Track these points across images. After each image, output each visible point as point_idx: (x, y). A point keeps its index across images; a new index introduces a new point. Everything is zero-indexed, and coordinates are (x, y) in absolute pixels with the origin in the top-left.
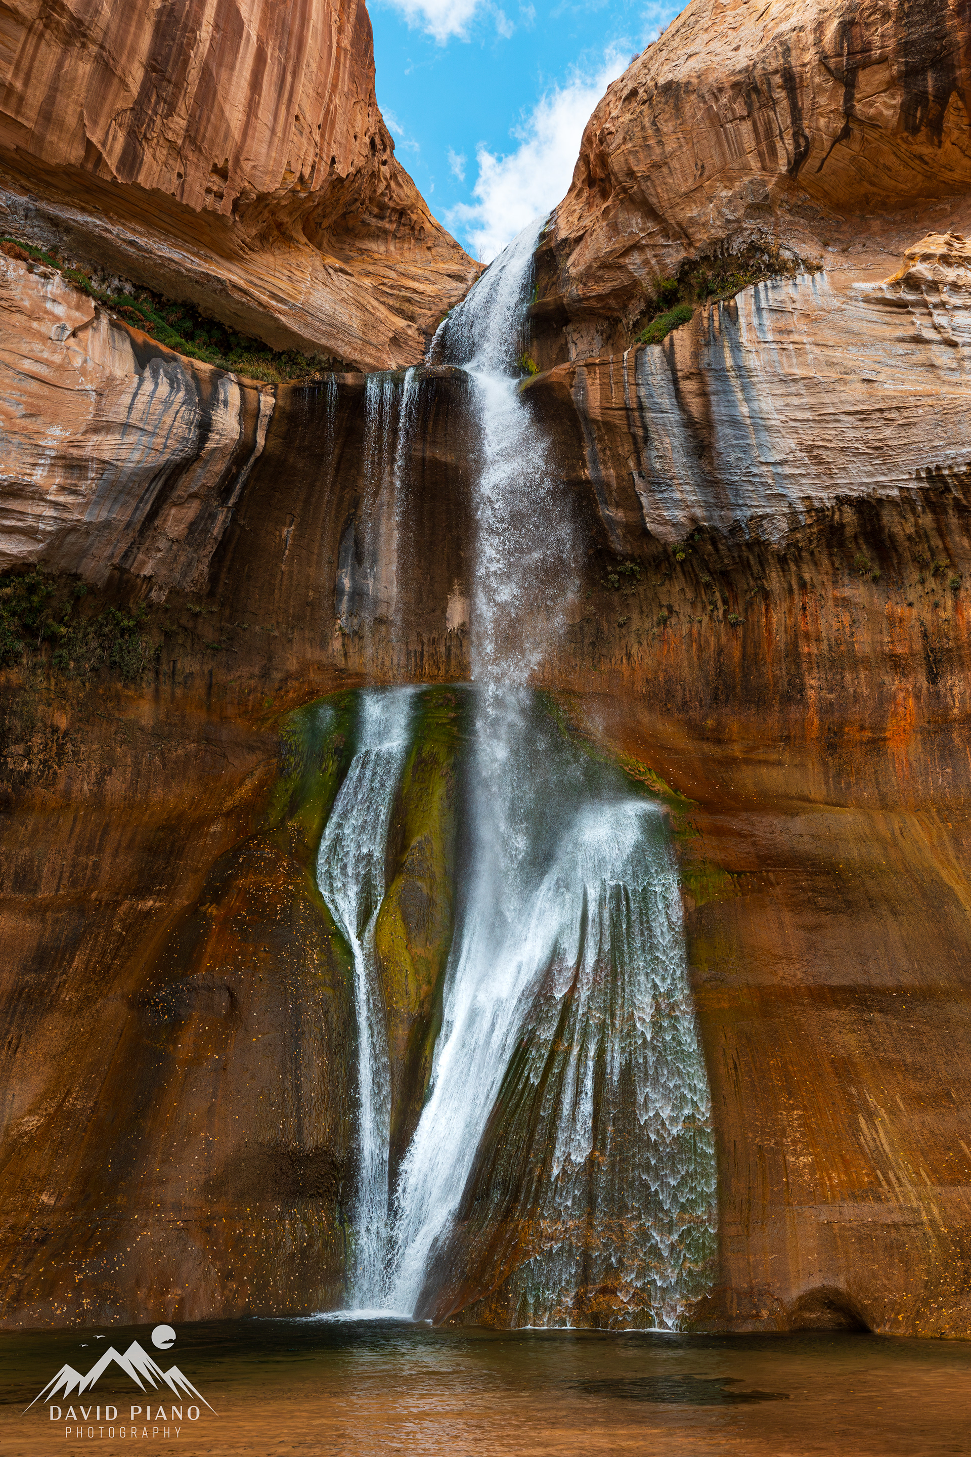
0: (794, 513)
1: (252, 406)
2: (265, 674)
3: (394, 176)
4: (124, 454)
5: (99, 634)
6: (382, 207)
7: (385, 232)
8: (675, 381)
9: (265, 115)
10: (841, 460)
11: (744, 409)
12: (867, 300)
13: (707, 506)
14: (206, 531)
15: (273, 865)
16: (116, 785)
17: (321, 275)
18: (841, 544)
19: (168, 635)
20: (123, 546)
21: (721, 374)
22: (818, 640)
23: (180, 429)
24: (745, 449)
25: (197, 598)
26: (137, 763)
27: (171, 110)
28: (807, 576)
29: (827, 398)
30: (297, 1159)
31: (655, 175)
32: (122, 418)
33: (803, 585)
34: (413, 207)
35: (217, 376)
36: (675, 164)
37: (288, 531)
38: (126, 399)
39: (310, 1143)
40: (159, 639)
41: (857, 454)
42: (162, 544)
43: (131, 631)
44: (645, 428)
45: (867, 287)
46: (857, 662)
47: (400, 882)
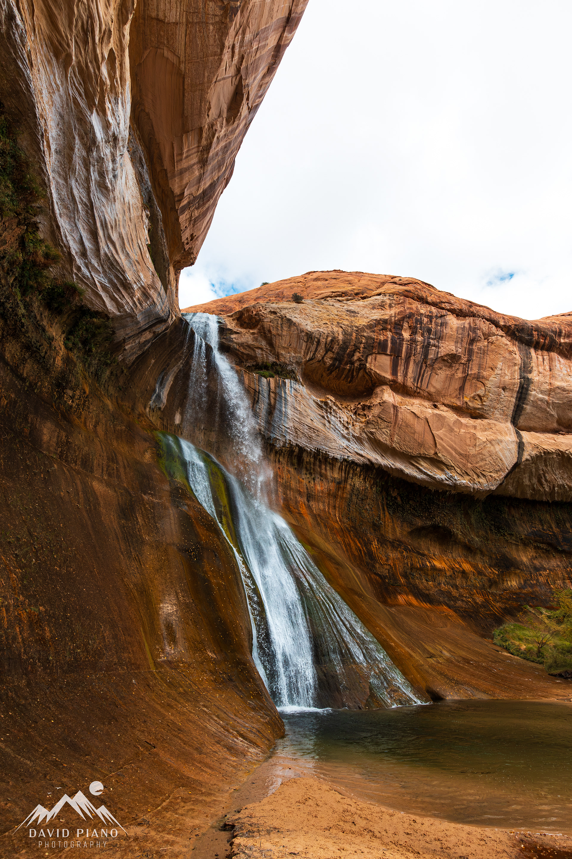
0: (286, 442)
8: (269, 391)
10: (301, 435)
11: (284, 410)
12: (314, 401)
13: (265, 428)
14: (145, 346)
18: (291, 456)
20: (133, 334)
21: (281, 397)
24: (281, 419)
25: (127, 366)
26: (106, 425)
28: (281, 460)
29: (303, 419)
31: (277, 336)
33: (279, 461)
36: (284, 338)
37: (153, 361)
41: (305, 436)
42: (137, 341)
44: (258, 398)
45: (315, 398)
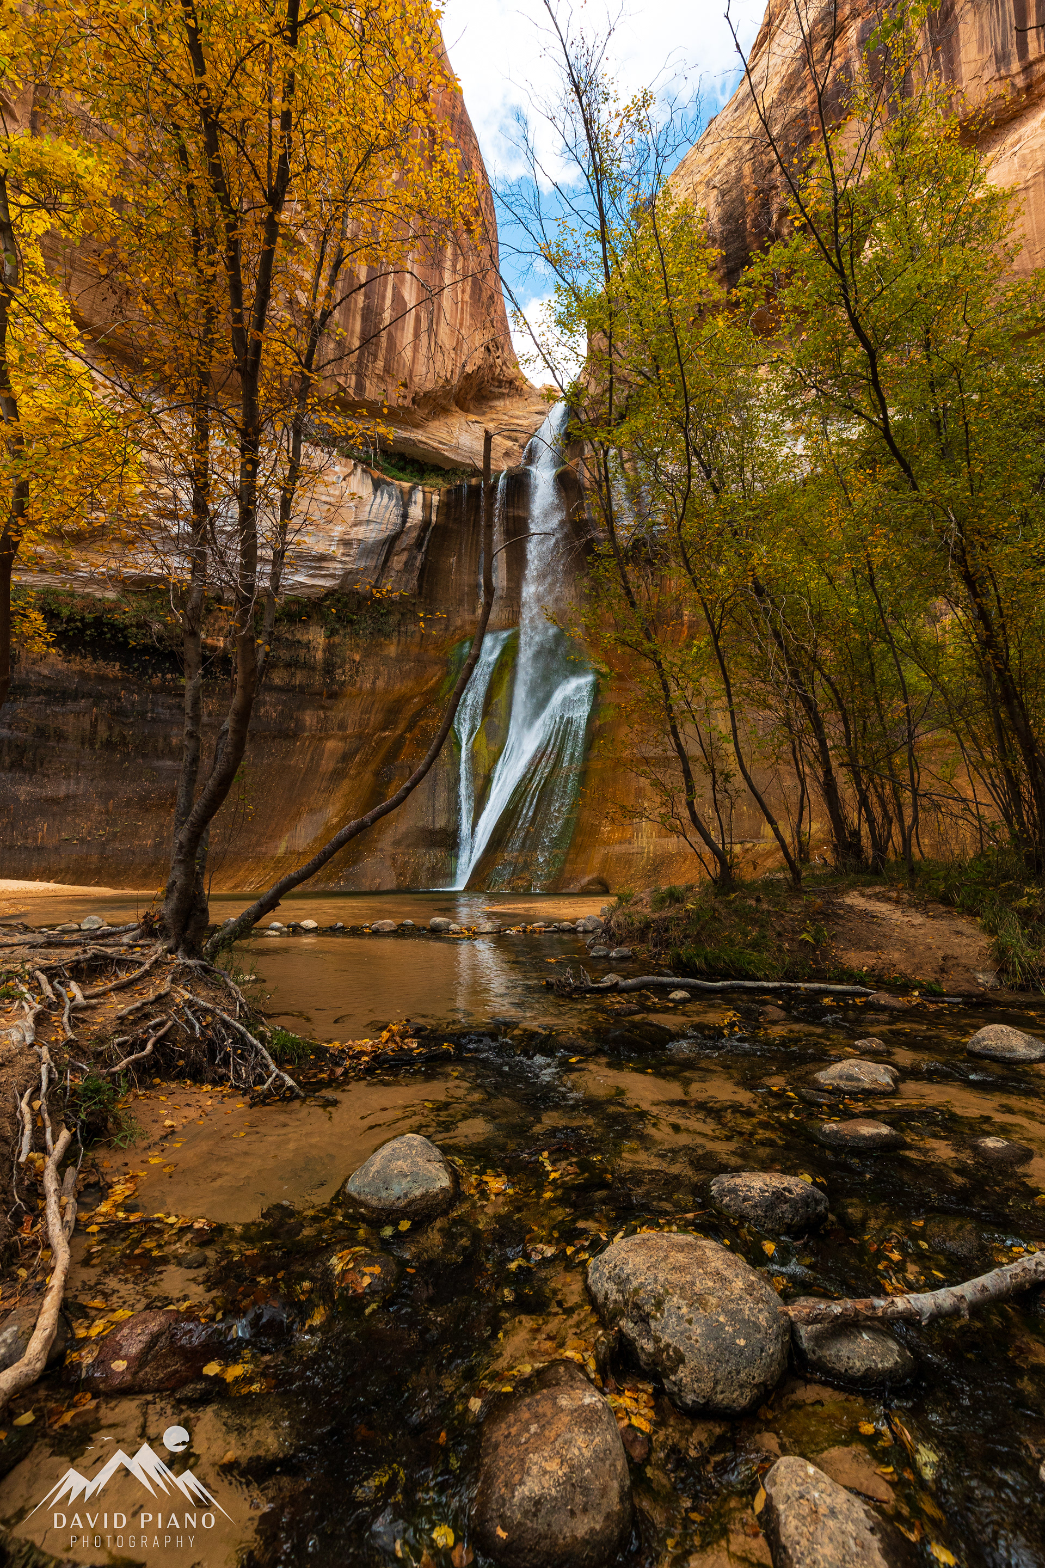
1: (428, 502)
2: (447, 628)
3: (504, 363)
4: (368, 535)
5: (371, 617)
6: (500, 381)
7: (503, 394)
9: (423, 350)
13: (640, 527)
14: (413, 565)
15: (435, 715)
16: (381, 683)
17: (465, 427)
19: (403, 614)
20: (375, 577)
23: (393, 519)
25: (413, 596)
26: (389, 673)
27: (376, 358)
30: (433, 832)
32: (366, 518)
34: (516, 378)
35: (413, 489)
37: (453, 560)
38: (368, 508)
39: (438, 826)
40: (398, 616)
42: (393, 574)
43: (386, 614)
47: (487, 719)
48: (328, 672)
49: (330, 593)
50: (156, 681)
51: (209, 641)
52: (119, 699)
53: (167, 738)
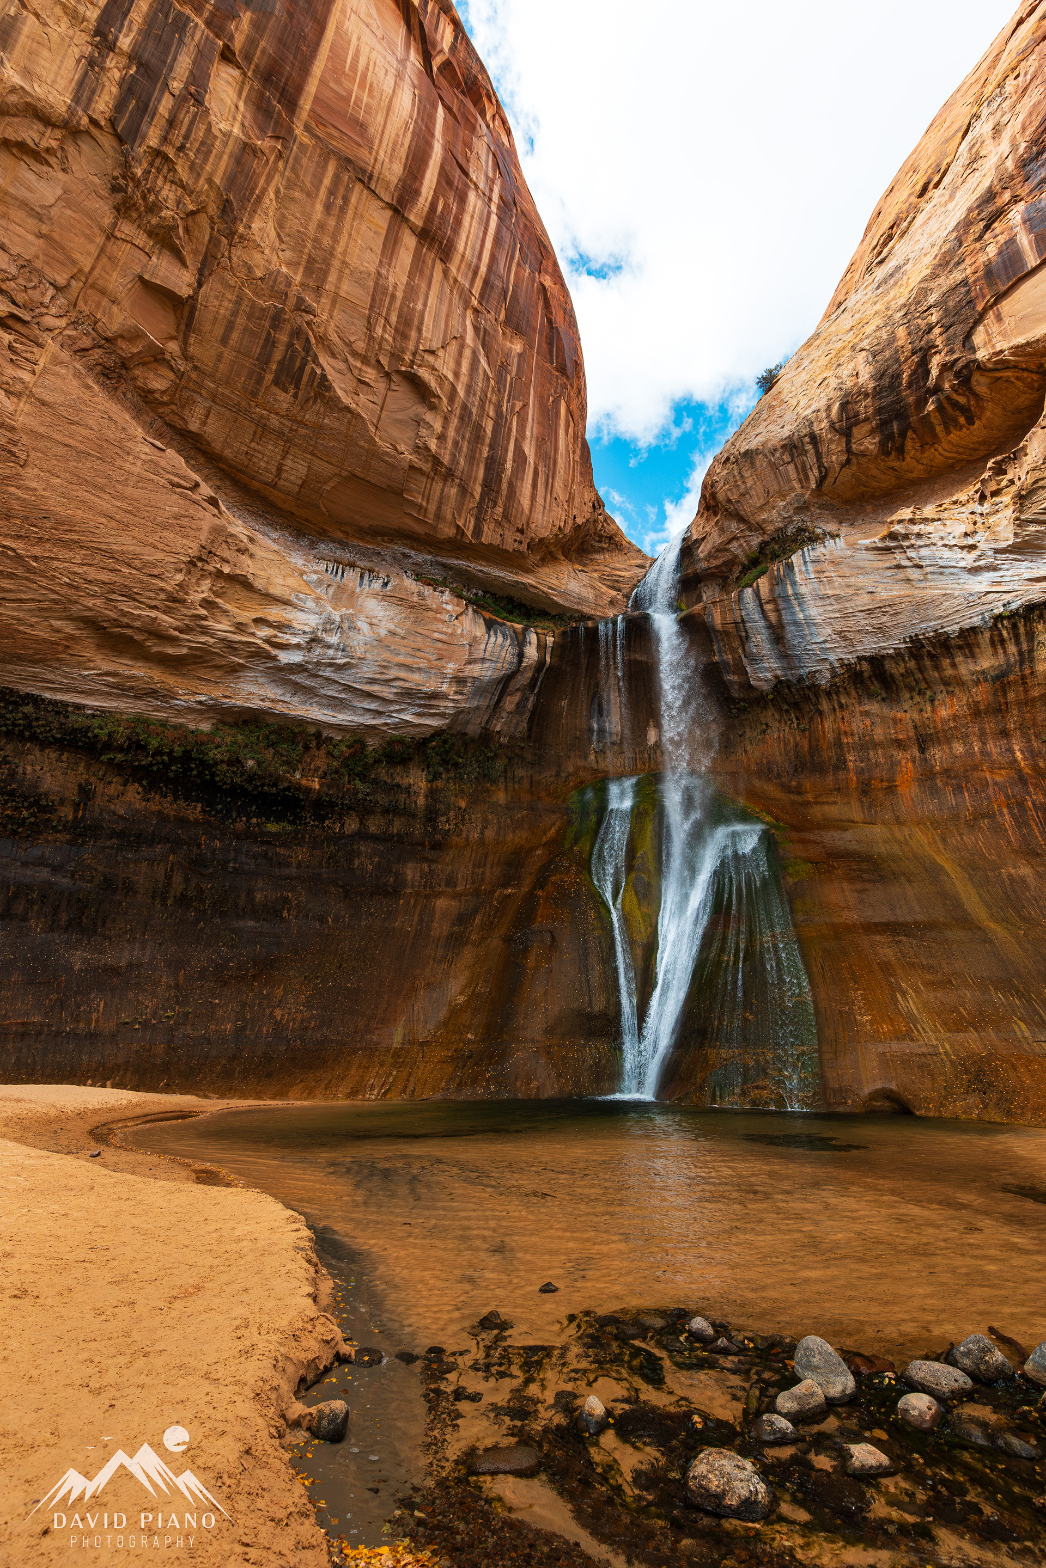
0: (833, 668)
1: (543, 643)
2: (558, 775)
3: (605, 520)
4: (483, 673)
5: (477, 761)
6: (601, 536)
7: (603, 549)
8: (761, 606)
9: (540, 500)
10: (858, 637)
11: (801, 616)
12: (867, 549)
13: (784, 669)
14: (525, 706)
15: (568, 869)
16: (490, 834)
17: (573, 574)
18: (862, 682)
19: (510, 759)
20: (486, 717)
21: (786, 599)
22: (852, 735)
23: (509, 658)
24: (803, 637)
25: (523, 739)
26: (499, 823)
27: (495, 504)
28: (843, 701)
29: (847, 605)
30: (590, 1017)
31: (742, 499)
32: (481, 656)
33: (841, 706)
34: (616, 534)
35: (525, 630)
36: (753, 492)
37: (564, 703)
38: (483, 646)
39: (596, 1009)
40: (505, 761)
41: (868, 632)
42: (504, 715)
43: (492, 758)
44: (746, 632)
45: (867, 542)
46: (875, 745)
47: (633, 875)
48: (430, 820)
49: (438, 733)
50: (240, 826)
51: (304, 782)
52: (199, 845)
53: (250, 893)
